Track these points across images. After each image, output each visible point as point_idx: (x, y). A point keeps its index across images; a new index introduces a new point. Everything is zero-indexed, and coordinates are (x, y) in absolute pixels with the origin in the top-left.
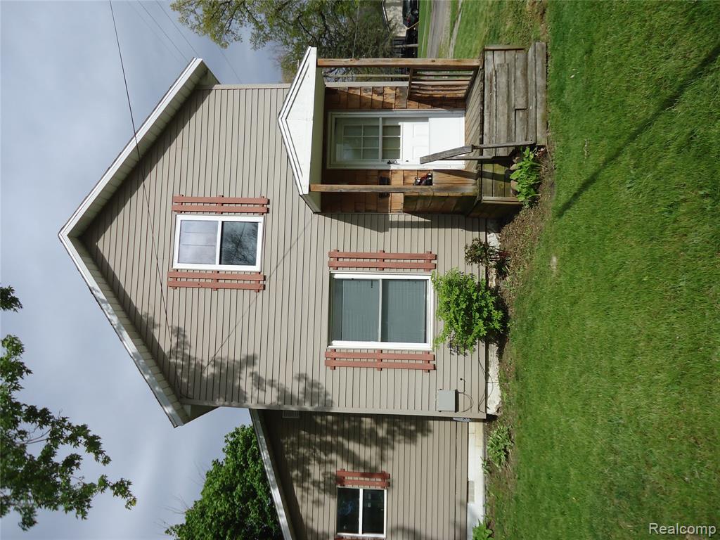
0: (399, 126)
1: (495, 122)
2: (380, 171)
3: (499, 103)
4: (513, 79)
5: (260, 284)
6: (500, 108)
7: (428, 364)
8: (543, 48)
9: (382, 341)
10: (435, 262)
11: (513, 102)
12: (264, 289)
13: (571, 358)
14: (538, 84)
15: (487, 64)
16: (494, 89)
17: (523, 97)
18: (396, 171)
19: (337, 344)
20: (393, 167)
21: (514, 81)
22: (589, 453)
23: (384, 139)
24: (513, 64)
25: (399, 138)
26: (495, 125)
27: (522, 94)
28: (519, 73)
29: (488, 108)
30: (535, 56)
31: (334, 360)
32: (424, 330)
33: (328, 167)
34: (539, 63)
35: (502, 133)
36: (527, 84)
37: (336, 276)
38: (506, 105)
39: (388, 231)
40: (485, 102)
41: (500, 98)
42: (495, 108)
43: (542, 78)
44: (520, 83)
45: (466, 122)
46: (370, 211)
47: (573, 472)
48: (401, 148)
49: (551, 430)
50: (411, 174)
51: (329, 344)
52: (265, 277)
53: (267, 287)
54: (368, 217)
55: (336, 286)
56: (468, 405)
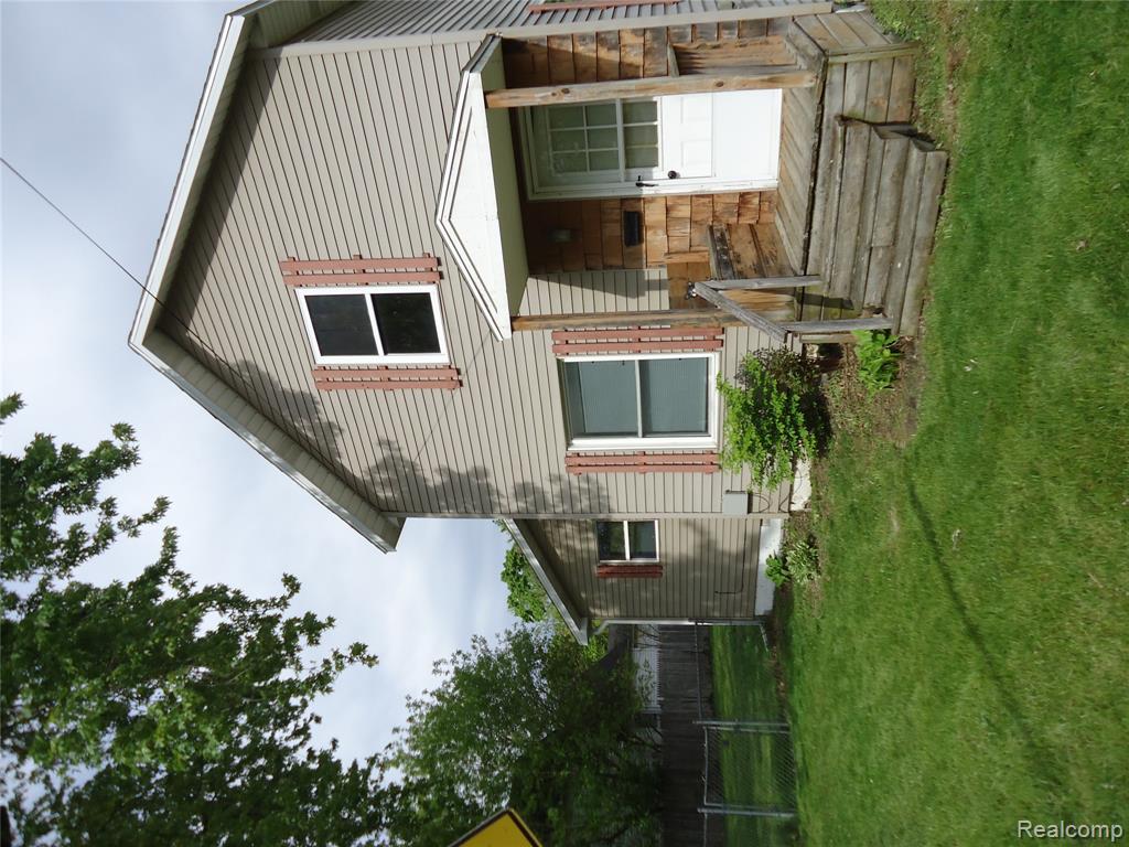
0: (656, 103)
1: (832, 241)
2: (623, 200)
3: (844, 207)
4: (874, 192)
5: (454, 377)
6: (846, 215)
7: (709, 463)
8: (940, 165)
9: (643, 437)
10: (723, 337)
11: (868, 234)
12: (461, 385)
14: (919, 234)
16: (838, 179)
17: (888, 225)
18: (652, 200)
19: (582, 445)
20: (646, 192)
23: (626, 130)
24: (878, 162)
25: (656, 126)
26: (831, 245)
27: (887, 220)
28: (887, 181)
29: (823, 184)
30: (921, 180)
31: (578, 462)
32: (704, 422)
33: (531, 197)
34: (927, 192)
35: (844, 260)
36: (900, 201)
37: (568, 359)
38: (858, 209)
39: (643, 295)
40: (820, 172)
41: (847, 198)
42: (834, 214)
43: (929, 221)
44: (888, 200)
46: (611, 267)
48: (659, 145)
50: (680, 201)
51: (568, 445)
52: (459, 372)
53: (465, 382)
54: (610, 274)
55: (569, 376)
56: (764, 505)
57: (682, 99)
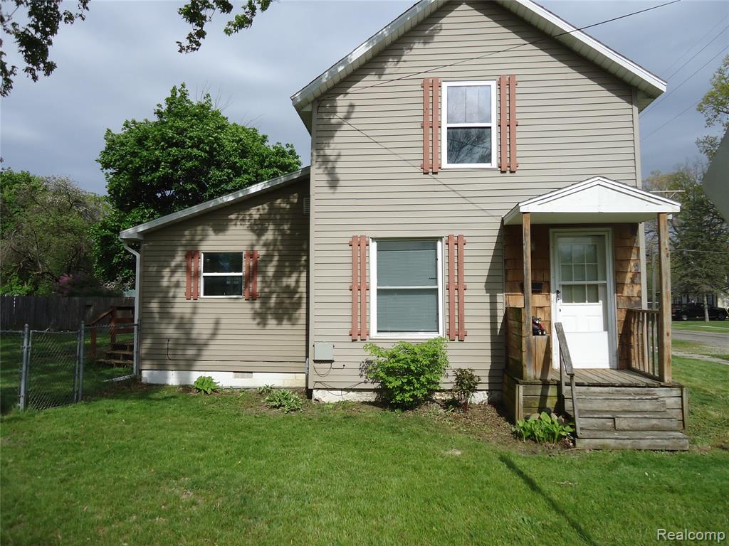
0: (597, 301)
1: (601, 398)
2: (549, 283)
3: (622, 402)
4: (647, 416)
5: (430, 169)
6: (617, 403)
7: (358, 334)
8: (682, 447)
9: (378, 290)
10: (457, 340)
11: (623, 416)
12: (424, 173)
13: (364, 464)
14: (641, 441)
15: (666, 390)
16: (637, 397)
17: (628, 426)
18: (549, 299)
19: (373, 246)
20: (553, 296)
21: (646, 418)
22: (279, 476)
23: (584, 286)
24: (665, 417)
25: (585, 302)
26: (598, 398)
27: (631, 425)
28: (654, 422)
29: (617, 391)
30: (674, 438)
31: (358, 244)
32: (389, 329)
33: (551, 230)
34: (666, 443)
35: (590, 405)
36: (643, 430)
37: (439, 244)
38: (620, 409)
39: (487, 293)
40: (624, 388)
41: (627, 403)
42: (617, 397)
43: (649, 445)
44: (644, 423)
45: (604, 369)
46: (506, 274)
47: (263, 462)
48: (574, 304)
49: (299, 445)
50: (547, 314)
51: (373, 239)
52: (436, 173)
53: (426, 176)
54: (500, 273)
55: (430, 243)
56: (321, 372)
57: (598, 316)
